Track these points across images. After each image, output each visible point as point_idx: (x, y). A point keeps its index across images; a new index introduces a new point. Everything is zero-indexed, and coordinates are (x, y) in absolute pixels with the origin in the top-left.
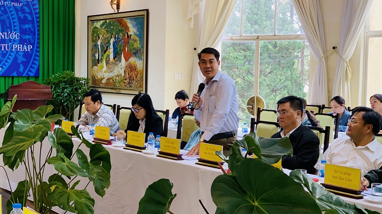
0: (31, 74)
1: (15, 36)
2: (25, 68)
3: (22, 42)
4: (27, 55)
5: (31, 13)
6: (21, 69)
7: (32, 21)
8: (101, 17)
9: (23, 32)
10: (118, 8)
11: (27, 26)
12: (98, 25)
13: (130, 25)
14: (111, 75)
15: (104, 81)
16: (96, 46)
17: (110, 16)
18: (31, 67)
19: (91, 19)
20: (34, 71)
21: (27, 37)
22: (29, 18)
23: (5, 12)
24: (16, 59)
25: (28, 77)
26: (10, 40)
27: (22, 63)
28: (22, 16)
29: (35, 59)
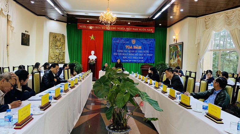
0: (152, 62)
1: (148, 52)
2: (150, 61)
3: (150, 53)
4: (151, 57)
5: (153, 45)
7: (153, 47)
8: (172, 45)
9: (150, 50)
10: (176, 42)
12: (172, 47)
13: (179, 47)
14: (174, 63)
15: (172, 65)
16: (171, 54)
17: (174, 45)
18: (152, 60)
19: (170, 46)
20: (153, 61)
23: (145, 45)
24: (148, 58)
25: (151, 63)
26: (146, 53)
27: (150, 59)
28: (150, 46)
29: (153, 58)
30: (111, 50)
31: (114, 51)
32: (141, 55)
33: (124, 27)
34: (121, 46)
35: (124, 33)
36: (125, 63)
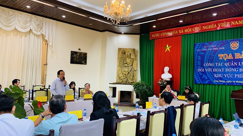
30: (194, 64)
31: (197, 66)
33: (214, 23)
34: (210, 56)
35: (214, 33)
36: (219, 85)
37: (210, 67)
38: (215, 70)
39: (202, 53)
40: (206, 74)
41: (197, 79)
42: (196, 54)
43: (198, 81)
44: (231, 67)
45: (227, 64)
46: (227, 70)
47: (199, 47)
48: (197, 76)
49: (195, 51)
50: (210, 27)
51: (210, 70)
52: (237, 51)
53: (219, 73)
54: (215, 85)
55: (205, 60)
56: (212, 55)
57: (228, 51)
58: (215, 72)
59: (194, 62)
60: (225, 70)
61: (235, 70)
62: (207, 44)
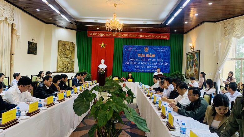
0: (167, 72)
1: (162, 60)
2: (165, 70)
3: (164, 62)
4: (166, 66)
5: (167, 53)
6: (164, 71)
7: (168, 56)
8: (189, 53)
9: (165, 59)
10: (193, 50)
11: (166, 57)
12: (188, 56)
13: (195, 56)
14: (191, 73)
15: (189, 75)
16: (188, 63)
17: (191, 53)
18: (167, 70)
19: (187, 54)
21: (166, 61)
22: (167, 55)
23: (159, 53)
24: (162, 67)
26: (160, 62)
27: (164, 68)
28: (164, 54)
29: (168, 68)
30: (122, 59)
31: (125, 60)
32: (154, 64)
33: (136, 34)
35: (136, 40)
36: (137, 72)
37: (132, 61)
38: (135, 63)
39: (128, 52)
40: (130, 66)
41: (124, 69)
42: (124, 52)
43: (124, 70)
44: (144, 61)
45: (142, 60)
46: (142, 63)
47: (126, 47)
48: (124, 66)
49: (124, 50)
50: (134, 36)
51: (132, 63)
52: (147, 53)
53: (137, 65)
54: (135, 72)
55: (130, 57)
56: (134, 54)
57: (143, 52)
58: (135, 65)
59: (122, 57)
60: (141, 63)
61: (146, 64)
62: (131, 46)
